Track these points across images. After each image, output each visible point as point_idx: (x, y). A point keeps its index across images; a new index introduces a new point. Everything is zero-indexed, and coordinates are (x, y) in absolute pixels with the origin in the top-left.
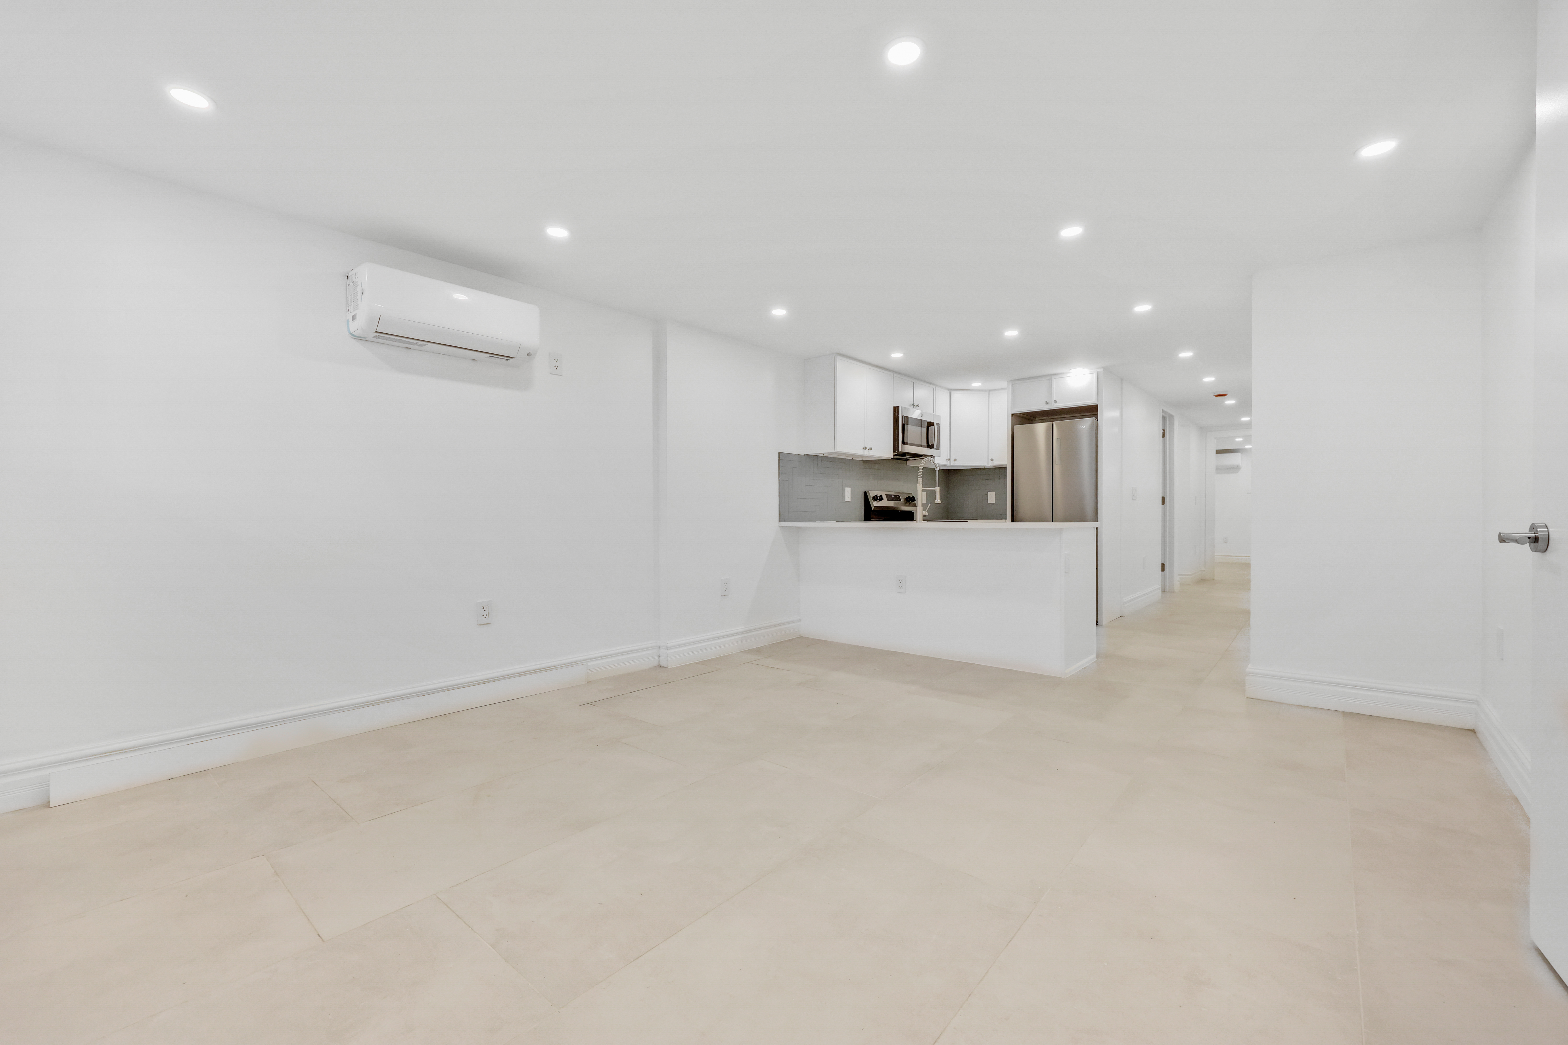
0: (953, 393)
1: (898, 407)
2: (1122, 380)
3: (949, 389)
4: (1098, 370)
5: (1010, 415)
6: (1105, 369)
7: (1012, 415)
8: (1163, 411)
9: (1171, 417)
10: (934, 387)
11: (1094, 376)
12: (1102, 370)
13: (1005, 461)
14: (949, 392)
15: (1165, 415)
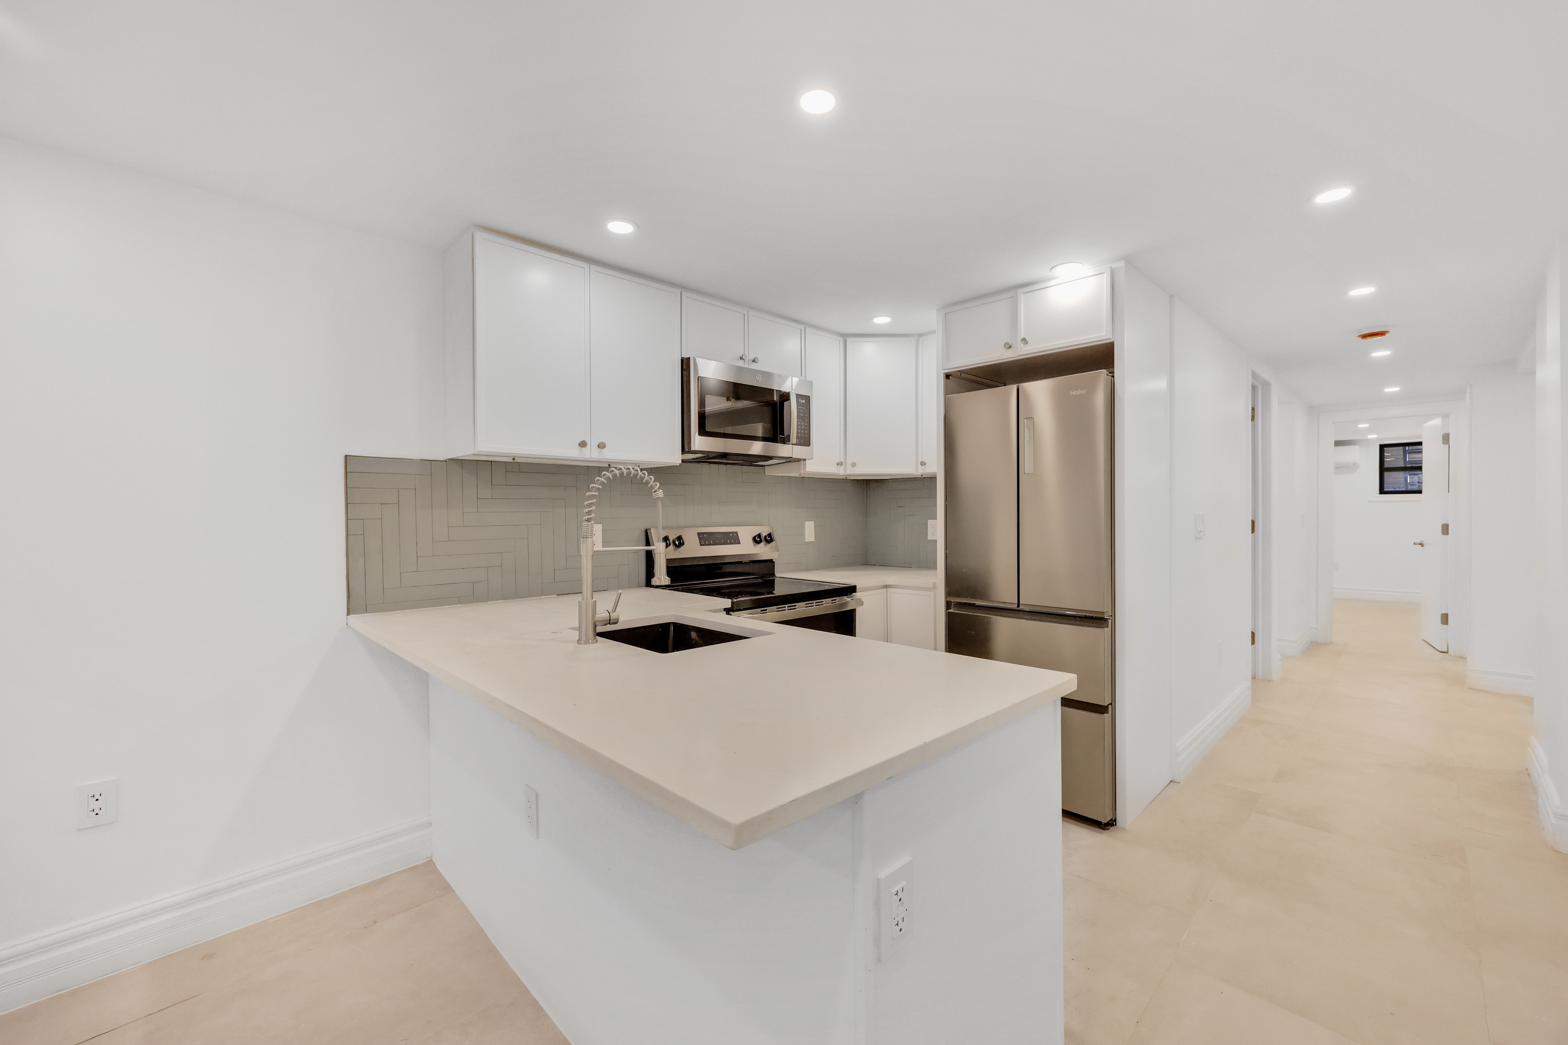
0: (849, 340)
1: (688, 359)
2: (1171, 297)
3: (845, 337)
4: (1114, 266)
5: (942, 378)
6: (1130, 261)
7: (948, 376)
8: (1254, 375)
9: (1266, 385)
10: (802, 327)
11: (1105, 279)
12: (1122, 264)
13: (935, 466)
14: (841, 339)
15: (1256, 383)
